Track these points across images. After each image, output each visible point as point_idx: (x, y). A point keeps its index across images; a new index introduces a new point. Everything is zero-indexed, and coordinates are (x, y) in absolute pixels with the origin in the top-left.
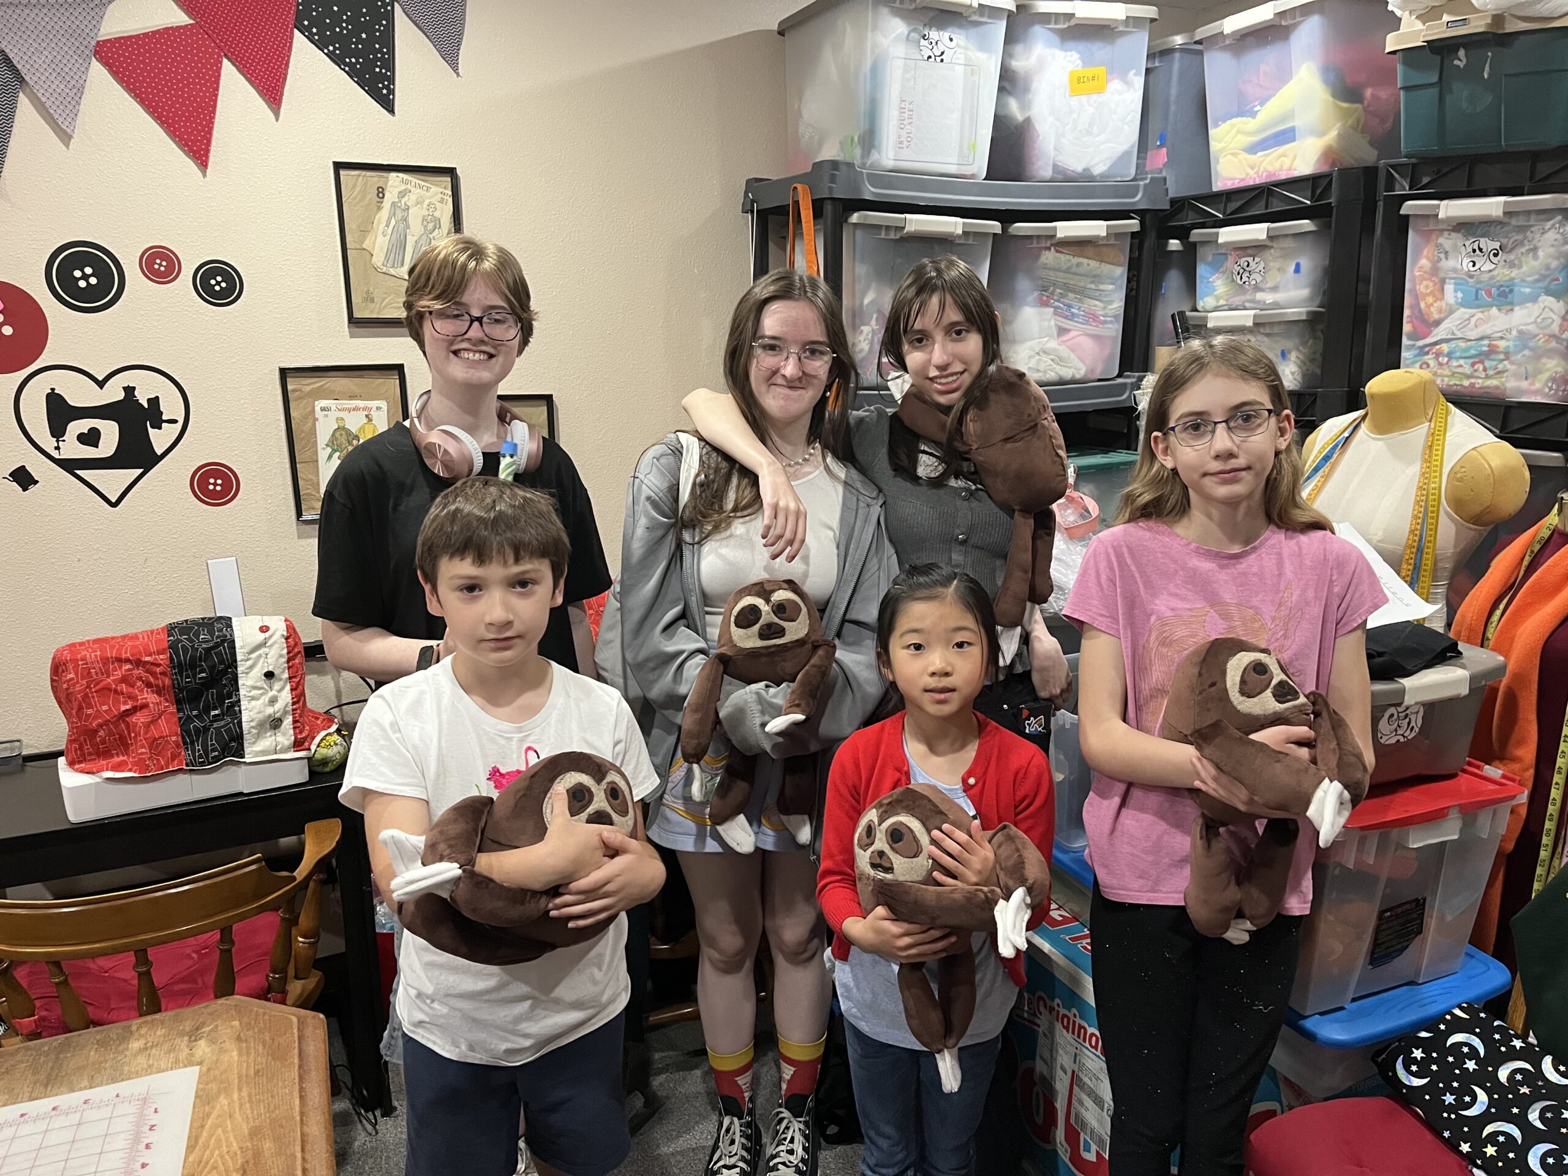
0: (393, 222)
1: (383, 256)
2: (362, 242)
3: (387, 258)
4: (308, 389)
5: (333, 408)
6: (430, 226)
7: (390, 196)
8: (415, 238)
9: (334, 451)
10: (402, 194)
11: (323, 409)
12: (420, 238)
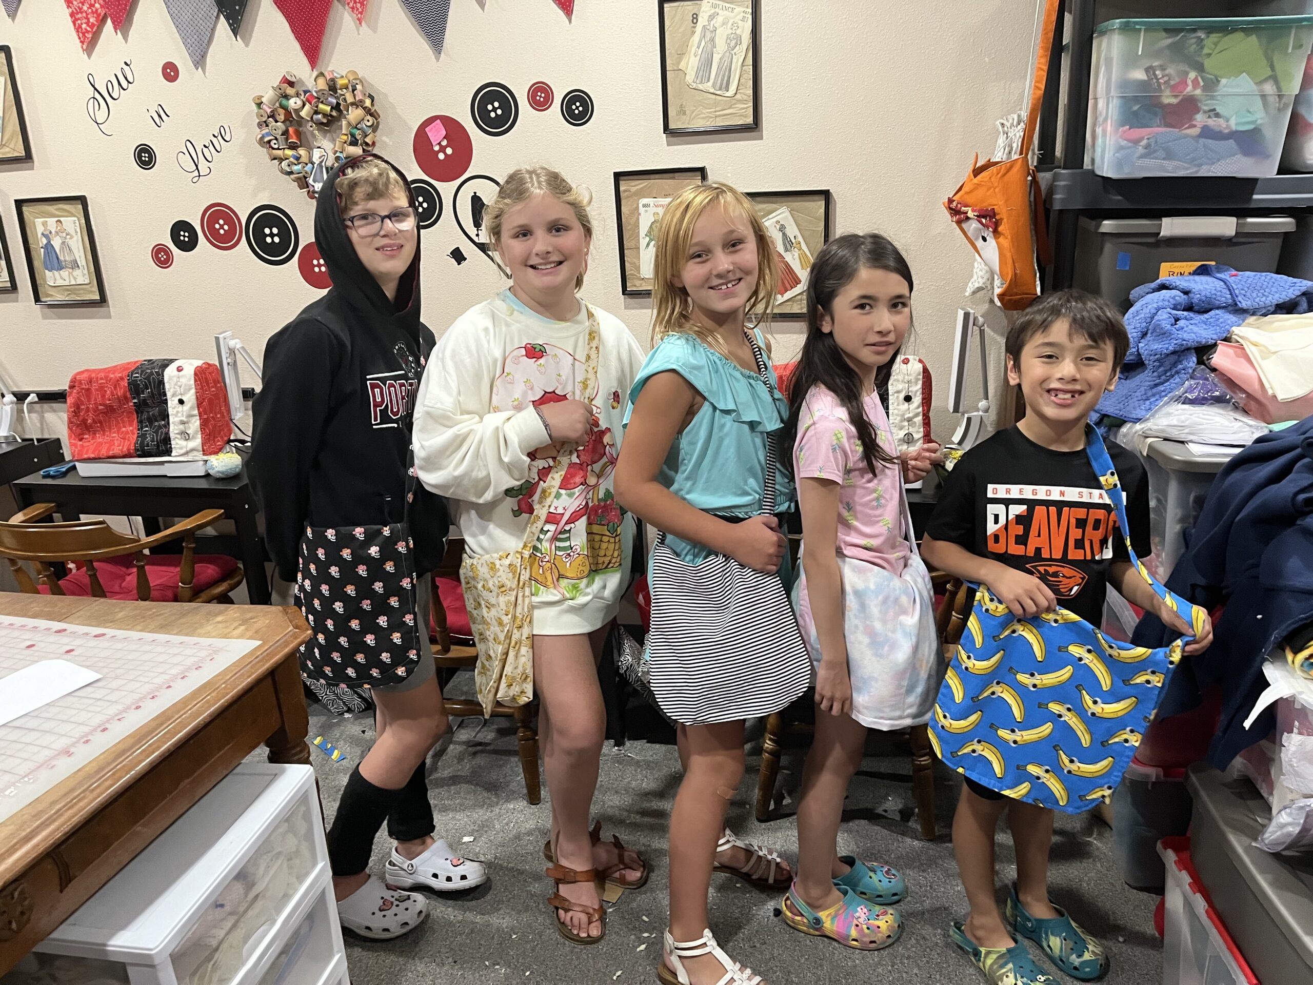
2: (679, 63)
3: (697, 76)
5: (652, 205)
6: (734, 42)
7: (702, 21)
8: (720, 55)
9: (651, 240)
12: (724, 55)
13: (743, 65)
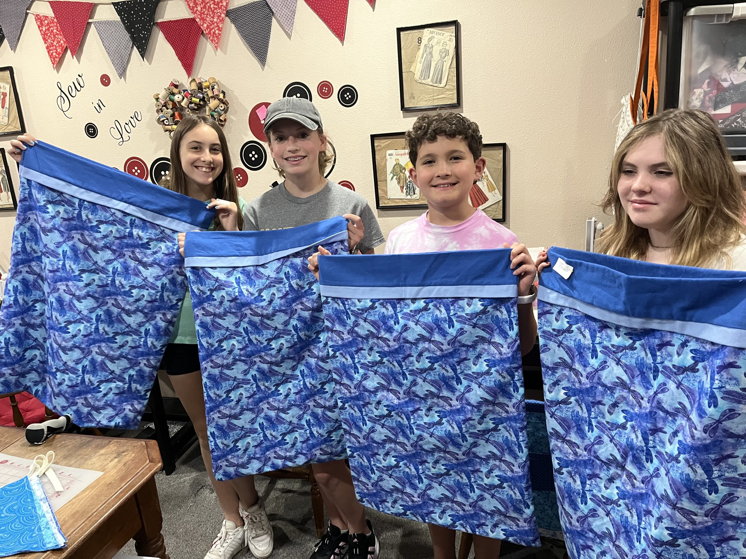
0: (425, 55)
1: (419, 74)
2: (410, 68)
3: (421, 75)
4: (383, 145)
5: (394, 154)
6: (444, 54)
7: (424, 42)
9: (394, 175)
10: (430, 39)
11: (389, 155)
12: (437, 63)
13: (450, 68)
